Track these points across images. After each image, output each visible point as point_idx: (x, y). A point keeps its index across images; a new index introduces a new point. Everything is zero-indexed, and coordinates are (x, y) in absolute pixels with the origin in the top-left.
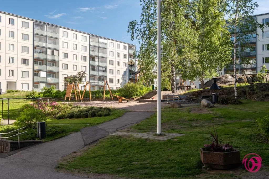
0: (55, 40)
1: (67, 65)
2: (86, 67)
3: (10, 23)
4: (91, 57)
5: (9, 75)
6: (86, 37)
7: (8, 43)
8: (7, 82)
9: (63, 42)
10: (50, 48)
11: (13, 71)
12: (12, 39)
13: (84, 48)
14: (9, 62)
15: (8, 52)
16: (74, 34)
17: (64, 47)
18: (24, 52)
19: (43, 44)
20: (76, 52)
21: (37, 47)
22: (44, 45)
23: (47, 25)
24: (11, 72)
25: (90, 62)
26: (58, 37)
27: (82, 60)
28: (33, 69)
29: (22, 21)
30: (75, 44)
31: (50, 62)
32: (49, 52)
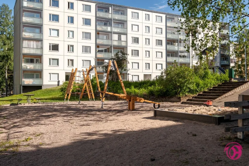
0: (123, 23)
1: (138, 51)
2: (162, 52)
3: (69, 8)
4: (168, 41)
5: (69, 65)
6: (162, 17)
7: (66, 30)
8: (66, 73)
9: (132, 25)
10: (115, 33)
11: (72, 61)
12: (71, 25)
13: (159, 31)
14: (68, 51)
15: (66, 39)
16: (146, 14)
17: (133, 30)
18: (85, 38)
19: (107, 29)
20: (148, 36)
21: (100, 32)
22: (109, 29)
23: (112, 6)
24: (70, 62)
25: (167, 47)
26: (125, 19)
27: (156, 45)
28: (96, 57)
29: (83, 5)
30: (147, 27)
31: (116, 48)
32: (115, 37)
